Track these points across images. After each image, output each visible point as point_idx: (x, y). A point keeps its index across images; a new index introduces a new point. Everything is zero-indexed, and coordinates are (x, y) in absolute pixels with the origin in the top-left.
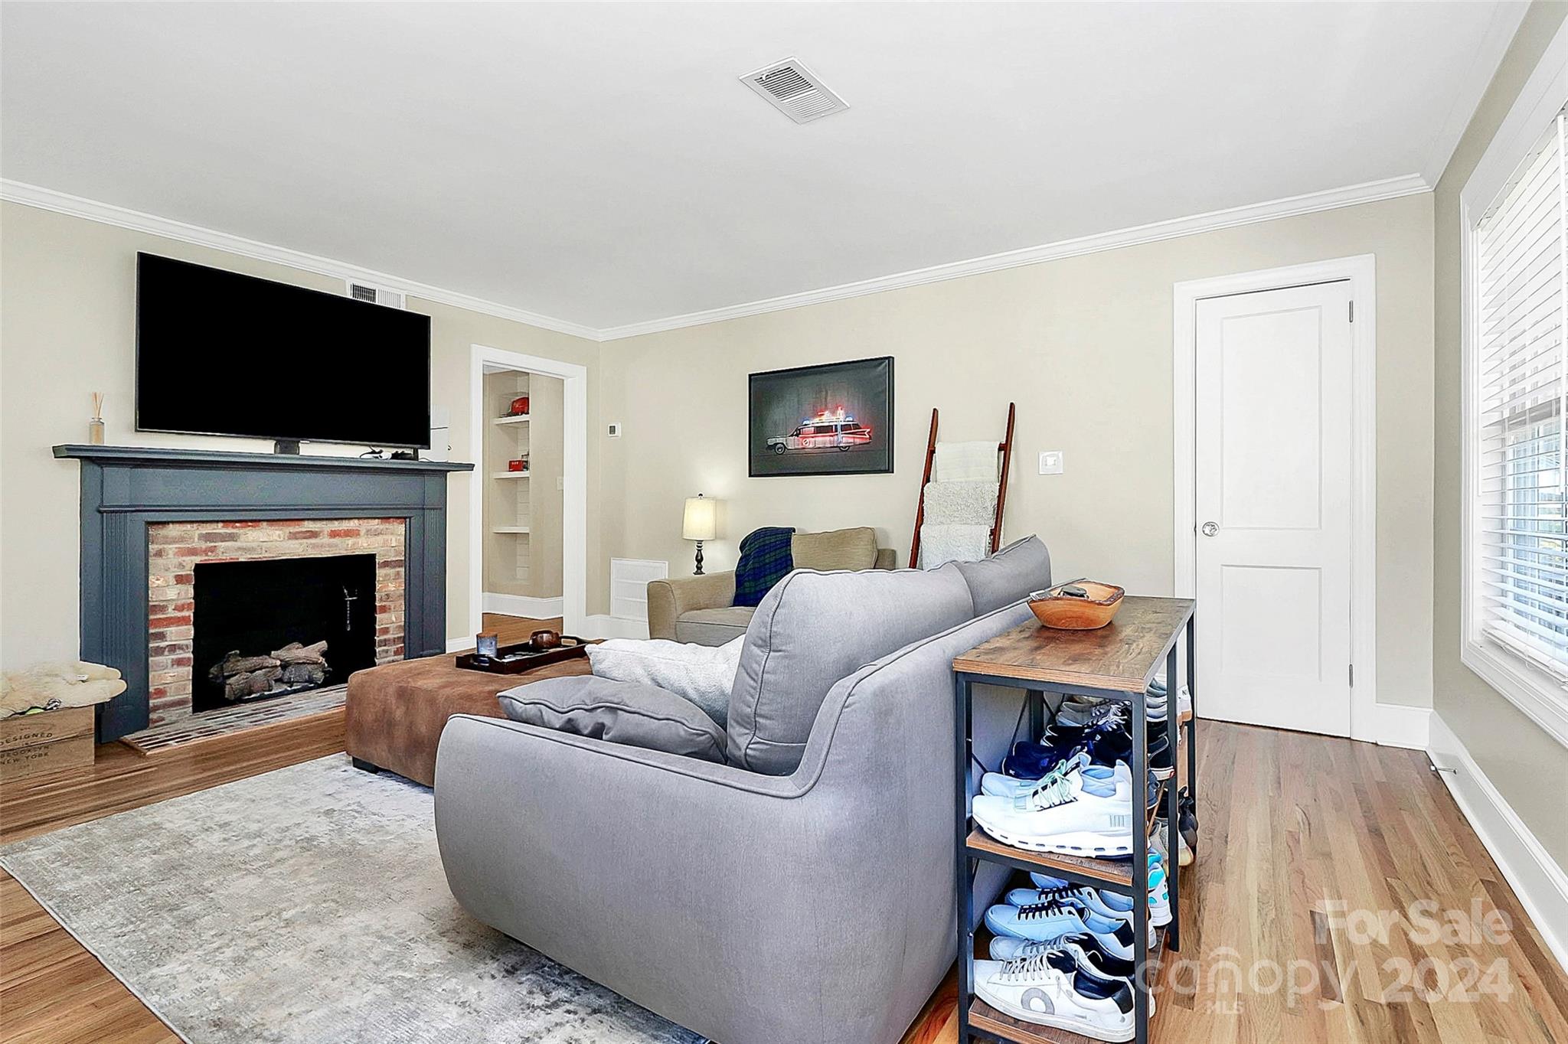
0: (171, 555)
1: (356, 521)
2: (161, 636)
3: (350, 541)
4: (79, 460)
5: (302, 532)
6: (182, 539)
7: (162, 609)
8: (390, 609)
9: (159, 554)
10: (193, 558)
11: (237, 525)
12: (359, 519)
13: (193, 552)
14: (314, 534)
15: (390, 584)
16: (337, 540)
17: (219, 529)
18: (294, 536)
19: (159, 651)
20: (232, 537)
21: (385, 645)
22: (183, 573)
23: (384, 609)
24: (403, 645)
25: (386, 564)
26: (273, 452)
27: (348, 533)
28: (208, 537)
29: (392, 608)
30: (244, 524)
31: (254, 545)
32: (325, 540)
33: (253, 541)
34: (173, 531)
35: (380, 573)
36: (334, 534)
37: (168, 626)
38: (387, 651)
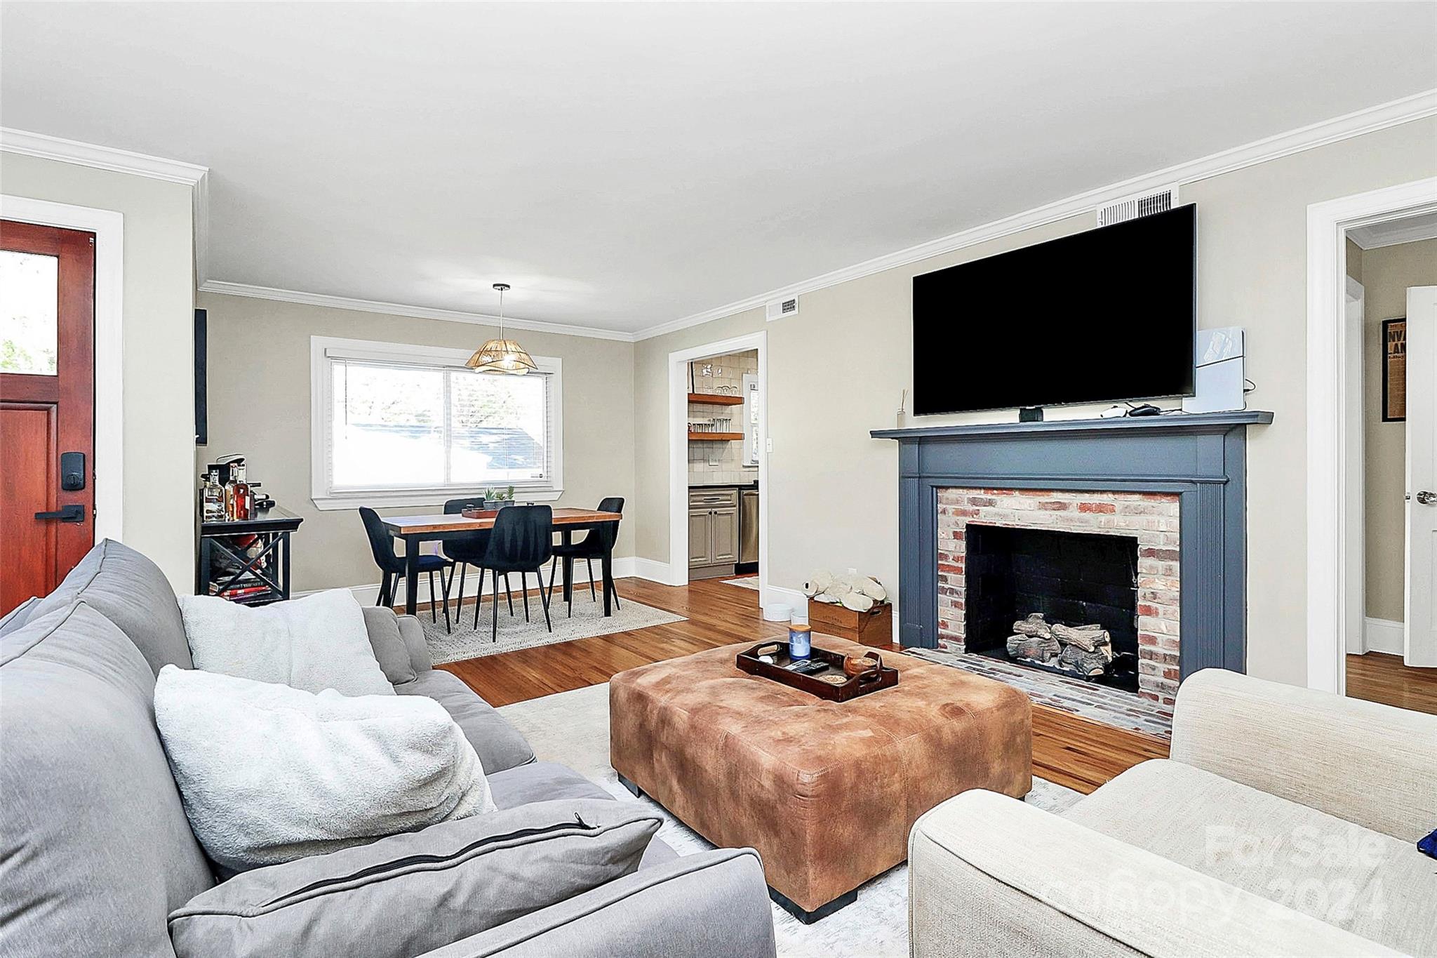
0: (950, 514)
1: (1110, 495)
2: (945, 579)
3: (1103, 518)
4: (897, 441)
5: (1051, 503)
6: (957, 502)
7: (946, 557)
8: (1157, 613)
9: (944, 512)
10: (964, 518)
11: (995, 492)
12: (1114, 492)
13: (964, 513)
14: (1062, 506)
15: (1157, 581)
16: (1087, 515)
17: (981, 494)
18: (1043, 506)
19: (944, 591)
20: (990, 503)
21: (1151, 659)
22: (958, 530)
23: (1148, 611)
24: (1178, 668)
25: (1151, 553)
26: (1018, 421)
27: (1101, 509)
28: (974, 501)
29: (1161, 611)
30: (1000, 492)
31: (1008, 511)
32: (1074, 513)
33: (1007, 508)
34: (952, 494)
35: (1143, 563)
36: (1084, 508)
37: (948, 572)
38: (1154, 668)
